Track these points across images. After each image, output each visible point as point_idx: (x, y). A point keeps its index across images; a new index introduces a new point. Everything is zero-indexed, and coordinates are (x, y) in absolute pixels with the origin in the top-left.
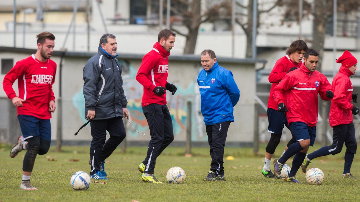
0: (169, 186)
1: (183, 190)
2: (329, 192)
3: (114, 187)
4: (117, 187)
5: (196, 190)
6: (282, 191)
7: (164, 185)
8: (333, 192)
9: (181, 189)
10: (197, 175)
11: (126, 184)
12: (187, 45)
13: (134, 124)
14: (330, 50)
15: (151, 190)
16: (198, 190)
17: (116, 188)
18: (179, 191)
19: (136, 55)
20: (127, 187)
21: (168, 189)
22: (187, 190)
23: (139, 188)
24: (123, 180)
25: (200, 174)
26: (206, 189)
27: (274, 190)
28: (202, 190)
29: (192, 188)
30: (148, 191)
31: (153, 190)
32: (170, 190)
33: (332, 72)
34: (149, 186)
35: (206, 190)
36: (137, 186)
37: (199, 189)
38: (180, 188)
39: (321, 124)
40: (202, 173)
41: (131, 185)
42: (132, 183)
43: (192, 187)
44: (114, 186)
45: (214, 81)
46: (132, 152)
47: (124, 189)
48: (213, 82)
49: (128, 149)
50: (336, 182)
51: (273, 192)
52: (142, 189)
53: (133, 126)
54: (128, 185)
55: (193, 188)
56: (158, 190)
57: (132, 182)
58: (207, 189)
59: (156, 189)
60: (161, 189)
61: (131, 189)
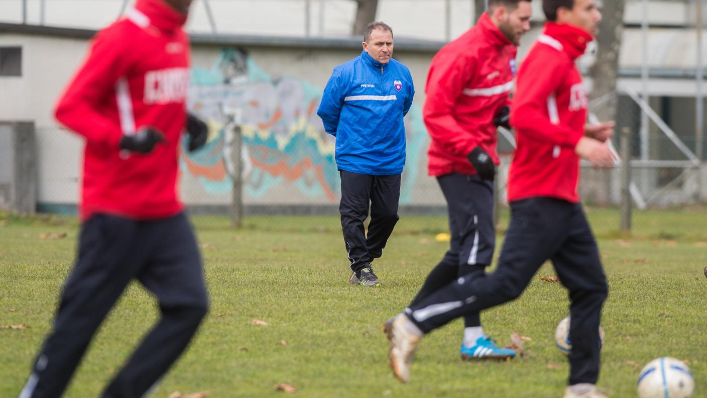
0: (324, 293)
1: (351, 301)
2: (634, 302)
3: (218, 295)
4: (224, 295)
5: (378, 299)
6: (543, 301)
7: (316, 290)
8: (642, 301)
9: (347, 298)
10: (379, 270)
11: (242, 288)
12: (358, 17)
13: (257, 172)
14: (636, 26)
15: (290, 299)
16: (380, 299)
17: (222, 297)
18: (343, 301)
19: (260, 38)
20: (242, 294)
21: (323, 298)
22: (359, 301)
23: (267, 296)
24: (235, 281)
25: (384, 269)
26: (395, 298)
27: (527, 299)
28: (387, 299)
29: (368, 296)
30: (284, 301)
31: (294, 300)
32: (326, 301)
33: (639, 68)
34: (286, 293)
35: (397, 299)
36: (262, 292)
37: (382, 299)
38: (347, 296)
39: (618, 170)
40: (388, 267)
41: (250, 292)
42: (254, 288)
43: (369, 295)
44: (217, 292)
45: (400, 86)
46: (252, 227)
47: (237, 299)
48: (398, 87)
49: (246, 221)
50: (647, 283)
51: (525, 302)
52: (272, 297)
53: (255, 178)
54: (245, 291)
55: (370, 296)
56: (303, 300)
57: (253, 285)
58: (399, 298)
59: (299, 298)
60: (308, 298)
61: (251, 298)
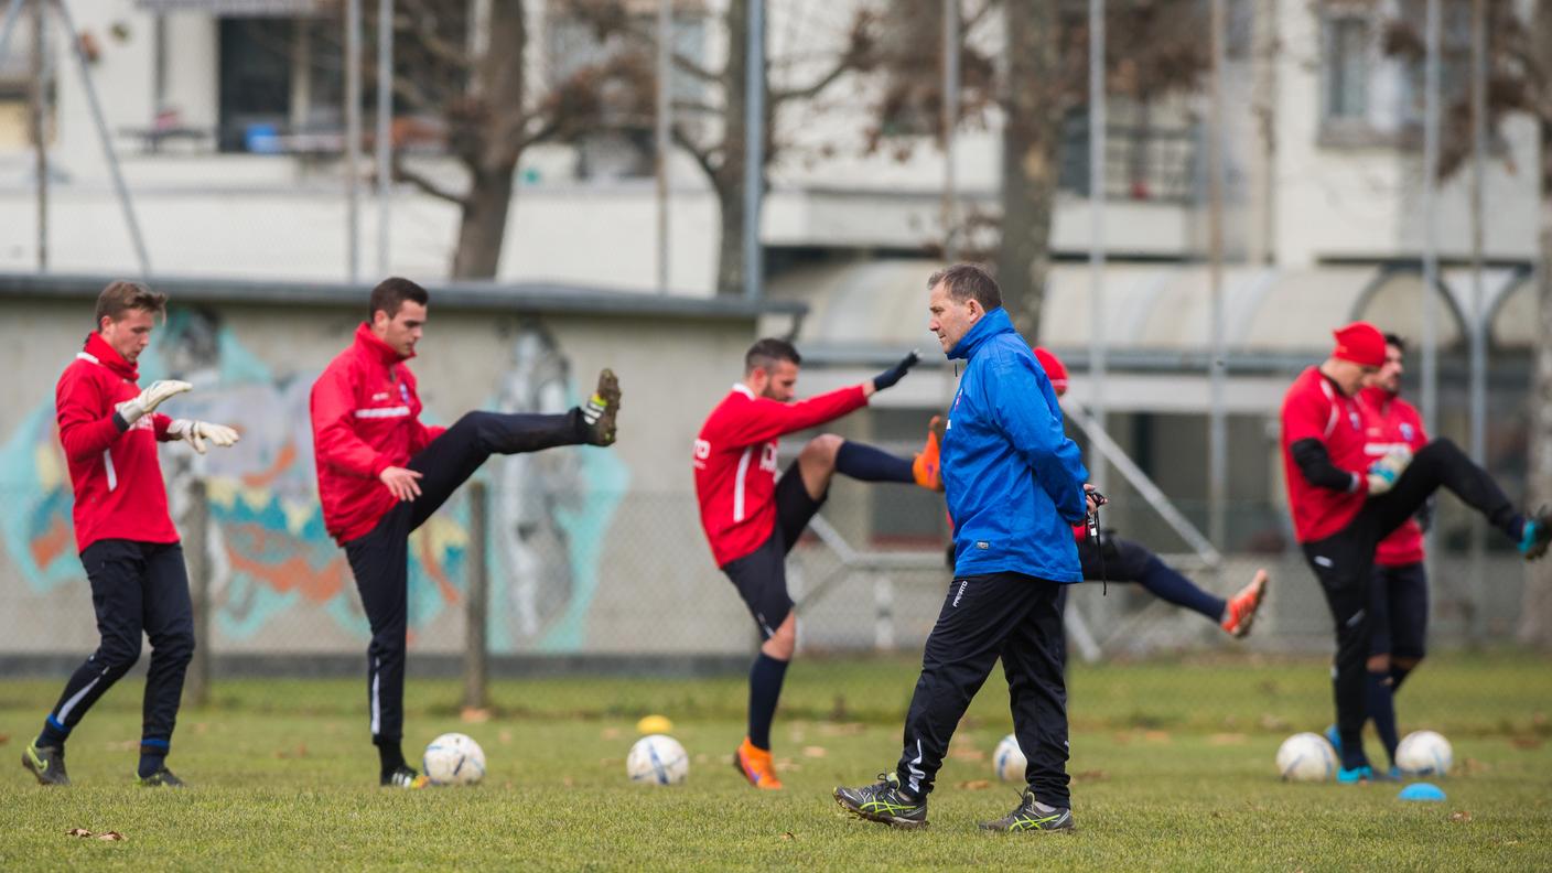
0: (392, 849)
1: (454, 866)
2: (1078, 867)
3: (158, 854)
4: (172, 855)
5: (512, 861)
6: (878, 865)
7: (374, 843)
8: (1096, 864)
9: (444, 860)
10: (514, 798)
11: (211, 840)
12: (464, 238)
13: (242, 581)
14: (1078, 258)
15: (318, 863)
16: (518, 861)
17: (167, 858)
18: (436, 866)
19: (249, 286)
20: (212, 851)
21: (390, 861)
22: (472, 865)
23: (267, 857)
24: (196, 823)
25: (526, 795)
26: (551, 859)
27: (842, 861)
28: (534, 861)
29: (491, 855)
30: (306, 868)
31: (327, 863)
32: (398, 865)
33: (1085, 351)
34: (309, 850)
35: (554, 863)
36: (257, 847)
37: (522, 861)
38: (443, 856)
40: (534, 790)
41: (229, 846)
42: (237, 837)
43: (492, 852)
44: (157, 847)
46: (232, 704)
47: (200, 863)
49: (218, 691)
50: (1107, 824)
51: (839, 866)
52: (277, 859)
53: (237, 596)
54: (219, 846)
55: (496, 855)
56: (347, 865)
57: (237, 832)
58: (558, 860)
59: (338, 860)
60: (359, 861)
61: (232, 860)
